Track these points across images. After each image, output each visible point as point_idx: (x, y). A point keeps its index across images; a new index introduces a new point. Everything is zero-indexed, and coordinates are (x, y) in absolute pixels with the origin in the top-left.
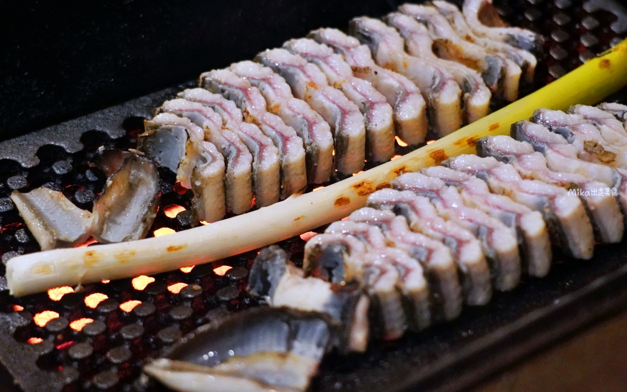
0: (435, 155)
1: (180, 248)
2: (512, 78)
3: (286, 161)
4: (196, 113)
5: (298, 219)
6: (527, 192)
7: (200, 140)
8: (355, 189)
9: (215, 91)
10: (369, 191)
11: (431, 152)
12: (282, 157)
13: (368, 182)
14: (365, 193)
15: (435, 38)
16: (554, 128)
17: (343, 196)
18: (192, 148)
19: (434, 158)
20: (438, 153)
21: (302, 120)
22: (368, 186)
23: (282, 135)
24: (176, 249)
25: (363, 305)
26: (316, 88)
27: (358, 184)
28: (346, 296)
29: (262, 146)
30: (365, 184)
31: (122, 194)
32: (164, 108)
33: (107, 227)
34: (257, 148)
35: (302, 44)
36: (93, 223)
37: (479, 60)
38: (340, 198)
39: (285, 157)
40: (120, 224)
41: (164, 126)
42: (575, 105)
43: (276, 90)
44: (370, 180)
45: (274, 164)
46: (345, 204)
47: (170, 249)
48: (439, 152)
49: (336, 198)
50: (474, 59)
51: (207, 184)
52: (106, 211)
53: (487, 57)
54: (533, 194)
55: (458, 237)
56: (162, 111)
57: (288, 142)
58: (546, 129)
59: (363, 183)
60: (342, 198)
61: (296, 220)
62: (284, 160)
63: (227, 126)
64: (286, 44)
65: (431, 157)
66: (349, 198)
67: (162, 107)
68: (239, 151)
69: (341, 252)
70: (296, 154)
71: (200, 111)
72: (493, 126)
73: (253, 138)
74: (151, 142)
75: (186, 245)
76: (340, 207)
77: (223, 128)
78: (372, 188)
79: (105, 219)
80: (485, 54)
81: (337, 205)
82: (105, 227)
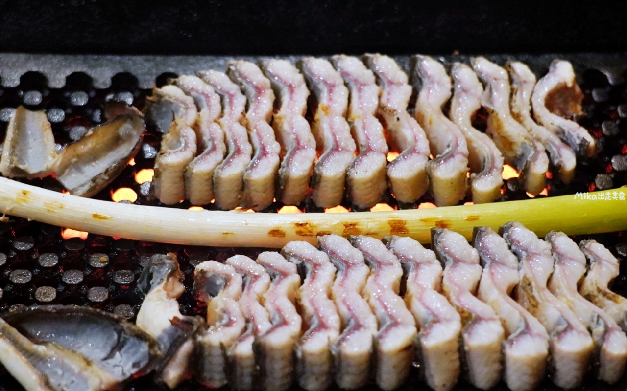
0: (395, 223)
1: (105, 218)
2: (533, 174)
3: (247, 176)
4: (203, 98)
5: (228, 233)
6: (423, 304)
7: (186, 125)
8: (296, 226)
9: (234, 81)
10: (308, 234)
11: (392, 219)
12: (247, 170)
13: (311, 225)
14: (303, 234)
15: (484, 104)
16: (513, 248)
17: (281, 229)
18: (175, 130)
19: (392, 226)
20: (399, 223)
21: (292, 141)
22: (310, 229)
23: (263, 148)
24: (101, 218)
25: (187, 347)
26: (327, 114)
27: (301, 223)
28: (180, 333)
29: (238, 151)
30: (307, 226)
31: (98, 147)
32: (179, 81)
33: (69, 172)
34: (232, 151)
35: (351, 63)
36: (54, 164)
37: (515, 142)
38: (276, 229)
39: (250, 171)
40: (83, 173)
41: (167, 98)
42: (558, 231)
43: (292, 102)
44: (315, 223)
45: (233, 175)
46: (280, 237)
47: (95, 216)
48: (401, 222)
49: (272, 229)
50: (510, 140)
51: (164, 169)
52: (74, 157)
53: (523, 143)
54: (427, 308)
55: (324, 320)
56: (175, 83)
57: (264, 157)
58: (506, 246)
59: (307, 224)
60: (278, 230)
61: (224, 233)
62: (245, 175)
63: (221, 120)
64: (335, 57)
65: (389, 223)
66: (286, 233)
67: (177, 80)
68: (214, 148)
69: (220, 286)
70: (263, 172)
71: (207, 96)
72: (471, 217)
73: (235, 141)
74: (155, 107)
75: (112, 218)
76: (273, 238)
77: (215, 121)
78: (313, 232)
79: (71, 164)
80: (522, 139)
81: (271, 235)
82: (67, 171)
